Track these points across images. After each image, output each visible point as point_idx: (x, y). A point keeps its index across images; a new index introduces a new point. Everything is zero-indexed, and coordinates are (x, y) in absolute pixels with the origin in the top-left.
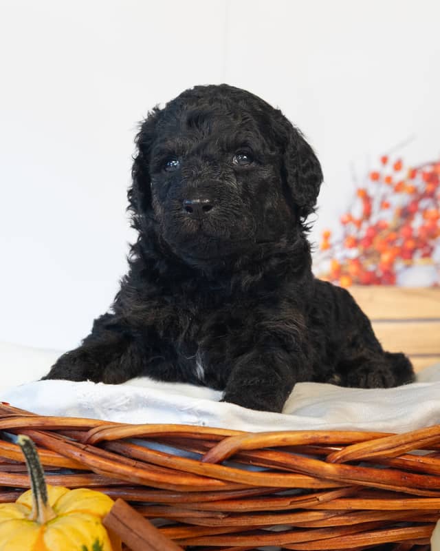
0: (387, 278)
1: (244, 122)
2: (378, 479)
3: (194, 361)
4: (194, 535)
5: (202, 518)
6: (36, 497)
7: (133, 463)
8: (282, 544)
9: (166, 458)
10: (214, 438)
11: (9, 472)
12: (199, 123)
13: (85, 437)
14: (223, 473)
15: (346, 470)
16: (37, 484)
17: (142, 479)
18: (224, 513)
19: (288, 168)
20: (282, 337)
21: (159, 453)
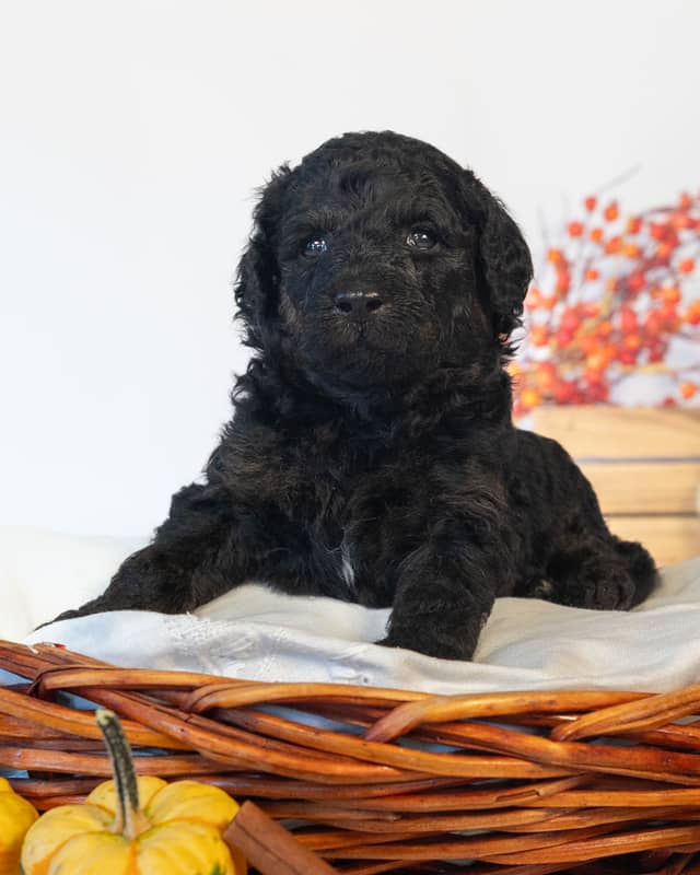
0: (595, 394)
1: (425, 184)
2: (628, 763)
3: (339, 556)
4: (348, 844)
5: (364, 821)
6: (122, 799)
7: (263, 741)
8: (480, 856)
9: (311, 735)
10: (382, 703)
11: (69, 752)
12: (357, 186)
13: (186, 701)
14: (398, 757)
15: (582, 751)
16: (124, 781)
17: (276, 766)
18: (396, 813)
19: (486, 258)
20: (469, 522)
21: (302, 726)
